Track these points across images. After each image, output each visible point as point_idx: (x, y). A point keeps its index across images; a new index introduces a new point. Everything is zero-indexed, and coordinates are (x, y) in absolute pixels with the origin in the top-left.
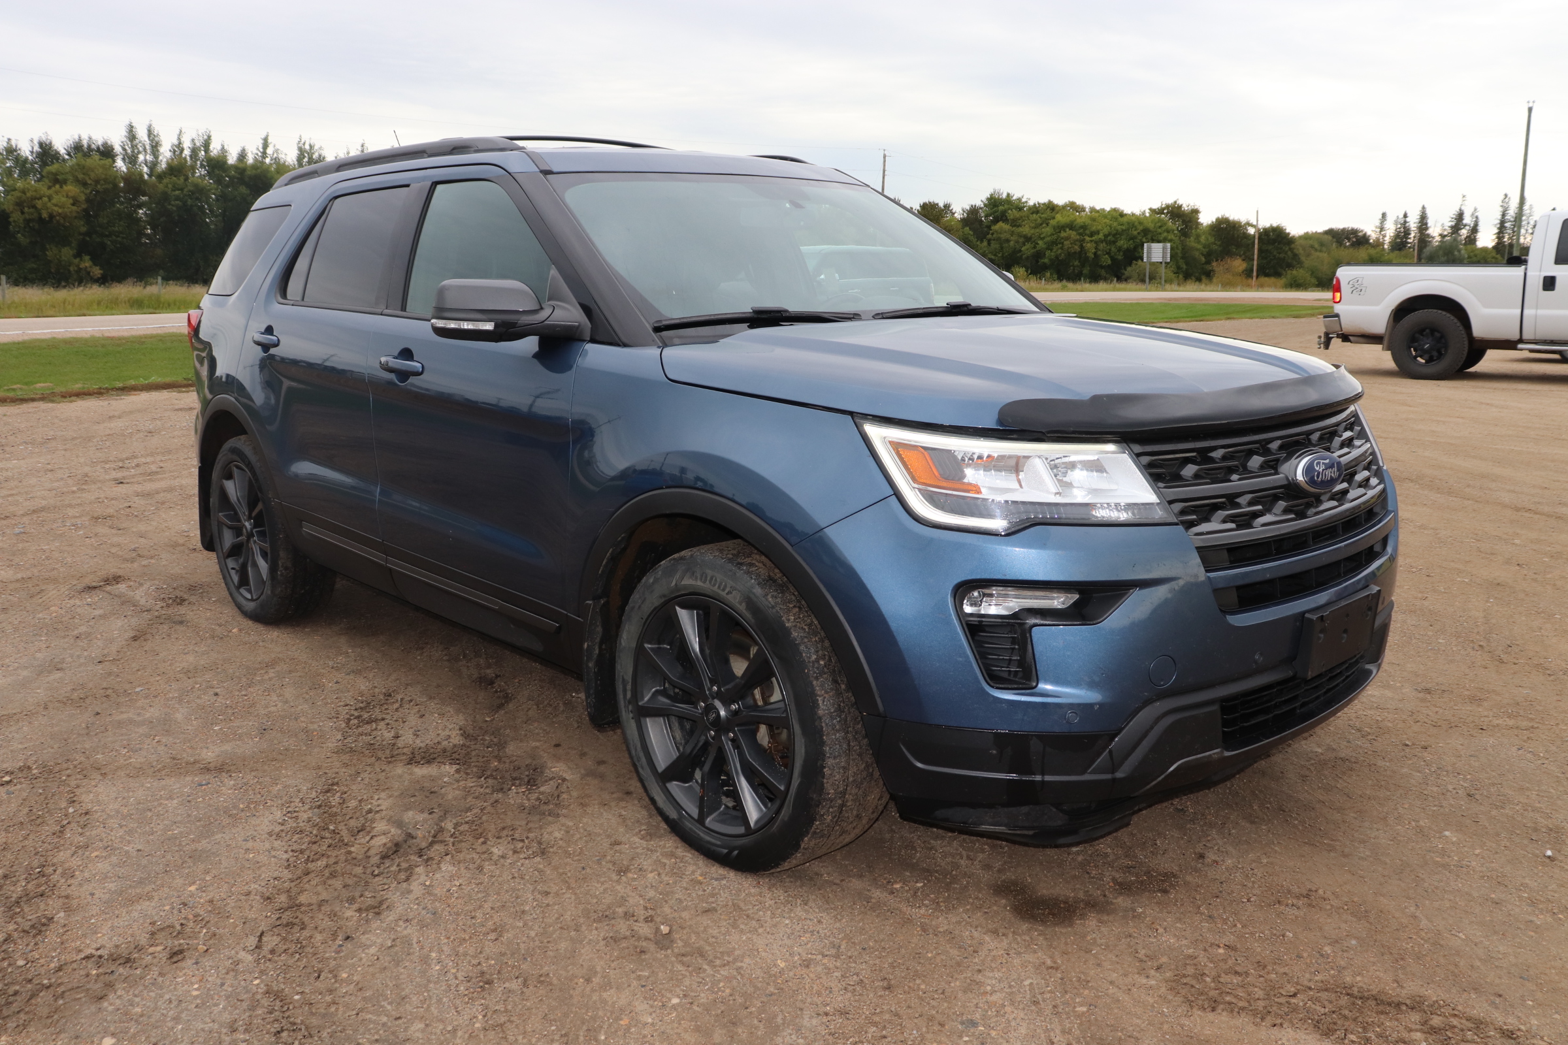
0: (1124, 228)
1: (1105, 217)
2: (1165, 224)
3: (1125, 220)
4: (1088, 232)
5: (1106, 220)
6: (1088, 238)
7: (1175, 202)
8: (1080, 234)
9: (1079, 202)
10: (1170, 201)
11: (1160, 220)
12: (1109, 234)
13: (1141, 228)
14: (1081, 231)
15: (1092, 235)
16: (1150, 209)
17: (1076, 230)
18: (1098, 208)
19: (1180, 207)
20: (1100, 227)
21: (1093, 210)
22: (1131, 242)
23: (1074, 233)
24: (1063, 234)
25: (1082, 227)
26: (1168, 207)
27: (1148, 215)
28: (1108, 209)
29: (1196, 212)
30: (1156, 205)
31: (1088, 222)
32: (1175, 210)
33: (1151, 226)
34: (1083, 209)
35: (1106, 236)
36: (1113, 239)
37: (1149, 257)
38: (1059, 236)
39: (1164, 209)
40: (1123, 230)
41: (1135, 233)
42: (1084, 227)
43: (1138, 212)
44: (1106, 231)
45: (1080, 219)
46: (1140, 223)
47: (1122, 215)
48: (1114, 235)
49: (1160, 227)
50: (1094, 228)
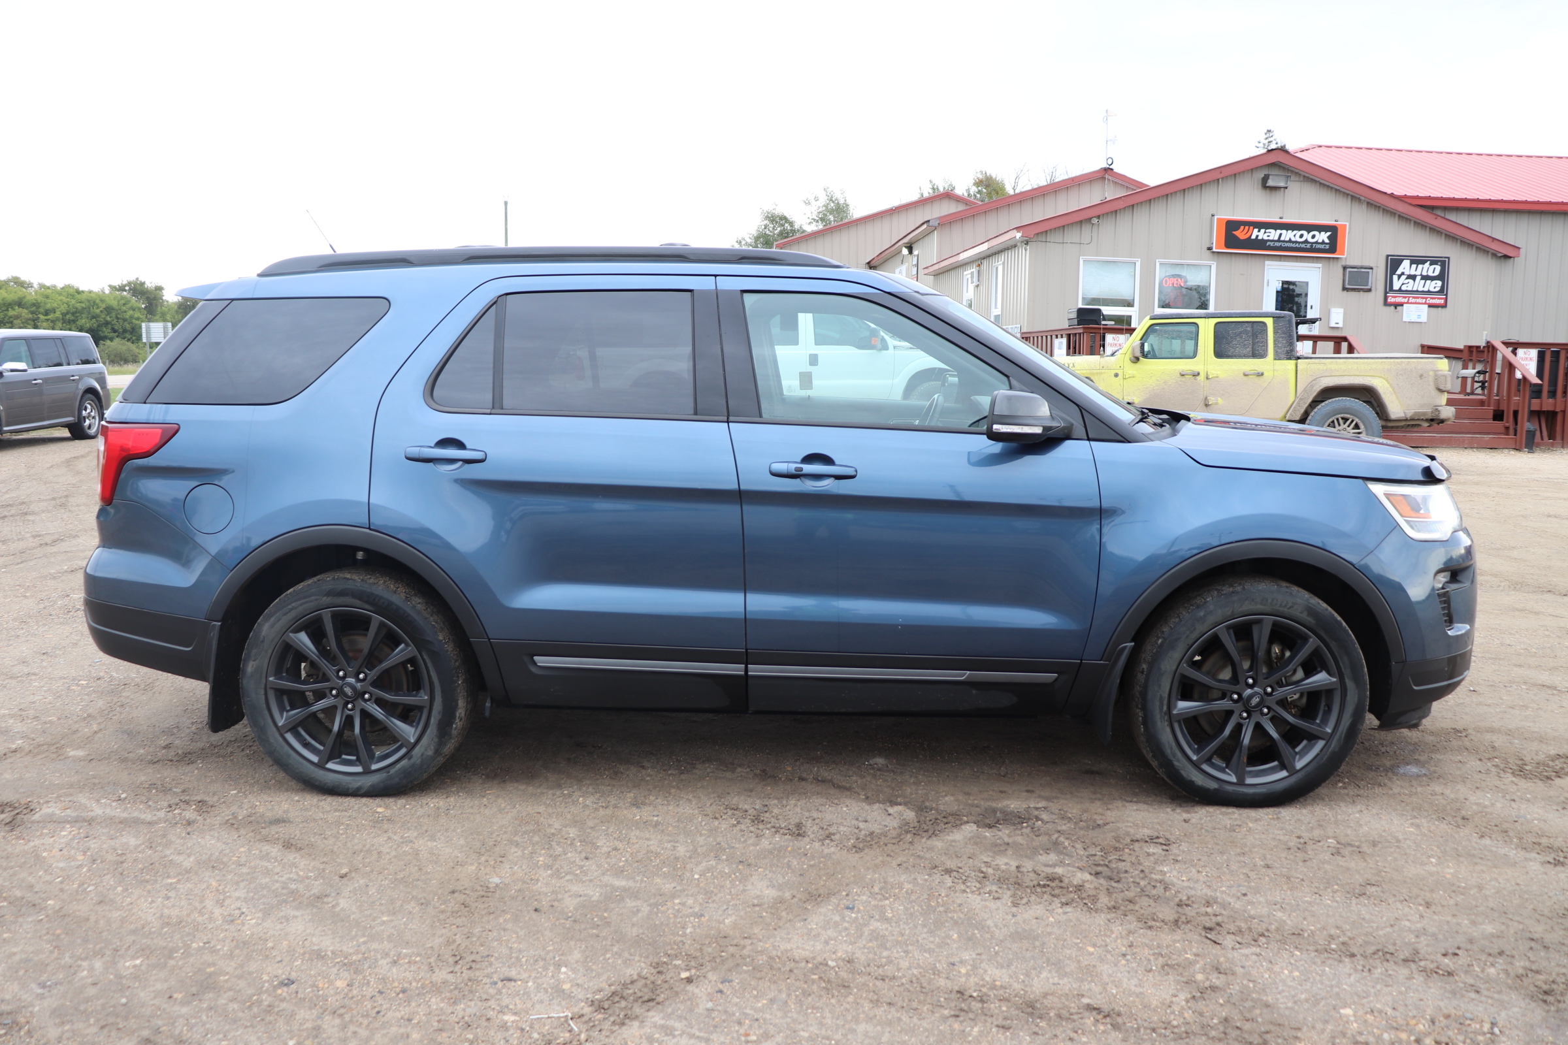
0: (83, 305)
1: (60, 294)
2: (129, 301)
3: (83, 297)
4: (42, 310)
5: (62, 298)
6: (42, 317)
7: (137, 279)
8: (32, 313)
9: (24, 277)
10: (132, 278)
11: (123, 298)
12: (67, 313)
13: (104, 306)
14: (34, 309)
15: (46, 313)
16: (110, 286)
17: (27, 308)
18: (48, 284)
19: (143, 284)
20: (55, 305)
21: (42, 286)
22: (94, 320)
23: (25, 311)
24: (11, 313)
25: (34, 305)
26: (129, 284)
27: (107, 292)
28: (60, 285)
29: (159, 289)
30: (117, 283)
31: (40, 299)
32: (138, 287)
33: (114, 303)
34: (30, 285)
35: (64, 315)
36: (72, 318)
37: (148, 337)
38: (6, 315)
39: (125, 286)
40: (83, 308)
41: (98, 311)
42: (36, 305)
43: (96, 289)
44: (64, 308)
45: (31, 295)
46: (102, 301)
47: (78, 292)
48: (73, 314)
49: (124, 304)
50: (48, 306)
